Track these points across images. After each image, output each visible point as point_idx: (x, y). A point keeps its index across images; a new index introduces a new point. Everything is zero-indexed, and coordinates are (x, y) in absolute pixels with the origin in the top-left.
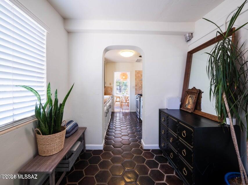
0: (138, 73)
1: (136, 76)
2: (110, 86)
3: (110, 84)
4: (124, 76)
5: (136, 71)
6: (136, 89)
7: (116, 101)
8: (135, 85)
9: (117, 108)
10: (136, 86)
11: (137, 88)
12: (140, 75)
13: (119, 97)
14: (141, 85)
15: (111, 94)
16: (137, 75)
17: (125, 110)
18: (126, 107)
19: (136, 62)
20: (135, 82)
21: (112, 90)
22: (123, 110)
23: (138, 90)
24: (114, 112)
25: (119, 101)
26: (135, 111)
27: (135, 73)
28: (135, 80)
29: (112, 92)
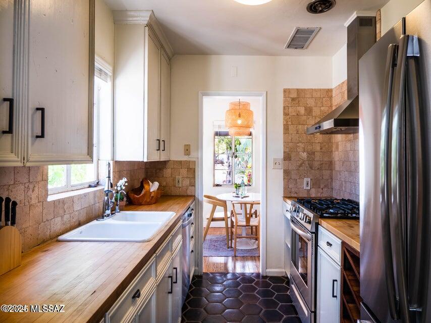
0: (293, 99)
1: (286, 114)
2: (185, 158)
3: (187, 151)
4: (240, 116)
5: (285, 91)
6: (287, 173)
7: (213, 220)
8: (281, 156)
9: (216, 247)
10: (287, 157)
11: (293, 166)
12: (302, 110)
13: (224, 203)
14: (304, 155)
15: (189, 193)
16: (291, 111)
17: (244, 258)
18: (247, 244)
19: (289, 46)
20: (284, 142)
21: (194, 178)
22: (237, 260)
23: (294, 176)
24: (199, 274)
25: (222, 219)
26: (284, 270)
27: (285, 102)
28: (285, 133)
29: (195, 186)
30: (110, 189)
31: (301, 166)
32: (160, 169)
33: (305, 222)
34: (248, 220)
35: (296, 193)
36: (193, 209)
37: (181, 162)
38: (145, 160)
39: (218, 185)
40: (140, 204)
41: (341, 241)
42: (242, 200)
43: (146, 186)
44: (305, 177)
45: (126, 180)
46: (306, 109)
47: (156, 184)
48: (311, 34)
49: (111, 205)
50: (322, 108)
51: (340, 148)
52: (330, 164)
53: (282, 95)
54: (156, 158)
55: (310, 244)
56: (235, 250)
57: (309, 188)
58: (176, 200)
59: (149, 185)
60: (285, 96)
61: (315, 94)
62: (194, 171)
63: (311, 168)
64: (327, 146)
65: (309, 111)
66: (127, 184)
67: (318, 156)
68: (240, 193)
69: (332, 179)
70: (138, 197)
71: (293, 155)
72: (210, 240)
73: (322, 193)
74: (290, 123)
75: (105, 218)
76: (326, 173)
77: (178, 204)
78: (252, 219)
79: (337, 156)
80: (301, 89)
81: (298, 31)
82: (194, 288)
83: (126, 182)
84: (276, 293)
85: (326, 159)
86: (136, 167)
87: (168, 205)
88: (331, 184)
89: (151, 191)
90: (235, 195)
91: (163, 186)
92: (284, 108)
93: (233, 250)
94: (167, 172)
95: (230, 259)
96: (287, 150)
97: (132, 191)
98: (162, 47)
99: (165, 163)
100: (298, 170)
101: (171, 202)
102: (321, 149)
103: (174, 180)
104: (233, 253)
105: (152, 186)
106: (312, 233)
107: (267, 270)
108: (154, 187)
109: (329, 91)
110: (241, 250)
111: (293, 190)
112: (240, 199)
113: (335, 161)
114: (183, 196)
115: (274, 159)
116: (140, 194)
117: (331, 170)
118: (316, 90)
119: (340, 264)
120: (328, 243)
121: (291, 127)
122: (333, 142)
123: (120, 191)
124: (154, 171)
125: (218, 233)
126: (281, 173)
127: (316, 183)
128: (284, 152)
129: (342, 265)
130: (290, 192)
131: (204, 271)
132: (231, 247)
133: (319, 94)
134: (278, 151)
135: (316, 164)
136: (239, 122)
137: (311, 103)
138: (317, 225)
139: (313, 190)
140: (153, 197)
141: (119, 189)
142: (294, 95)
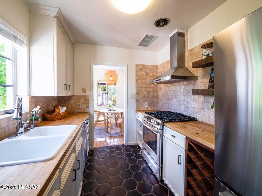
0: (140, 69)
1: (137, 75)
2: (83, 94)
3: (84, 90)
4: (111, 76)
5: (136, 65)
6: (137, 100)
7: (98, 121)
8: (135, 93)
10: (137, 94)
11: (140, 97)
12: (144, 74)
13: (104, 114)
14: (146, 93)
15: (86, 111)
16: (140, 74)
17: (115, 137)
18: (115, 130)
19: (139, 45)
20: (136, 87)
21: (89, 103)
22: (111, 138)
23: (141, 102)
24: (92, 149)
25: (103, 121)
26: (136, 142)
27: (136, 70)
28: (136, 83)
29: (89, 108)
30: (19, 117)
31: (144, 97)
32: (68, 100)
33: (156, 124)
34: (116, 121)
35: (142, 109)
36: (88, 119)
37: (80, 96)
38: (56, 95)
39: (99, 106)
40: (53, 120)
41: (185, 137)
42: (113, 112)
43: (57, 110)
44: (146, 102)
45: (39, 107)
46: (146, 73)
47: (65, 109)
48: (152, 39)
49: (25, 125)
50: (153, 73)
51: (162, 90)
52: (157, 97)
53: (135, 67)
54: (64, 94)
55: (158, 135)
56: (110, 133)
57: (148, 107)
58: (78, 116)
59: (59, 109)
60: (136, 67)
61: (150, 67)
62: (89, 101)
63: (148, 98)
64: (155, 89)
65: (147, 74)
66: (40, 110)
67: (151, 93)
68: (111, 109)
69: (157, 102)
70: (51, 116)
71: (140, 93)
72: (97, 130)
73: (153, 108)
74: (139, 79)
75: (18, 135)
76: (155, 100)
77: (79, 118)
78: (118, 120)
79: (160, 93)
80: (144, 65)
81: (146, 36)
82: (90, 157)
83: (39, 109)
84: (135, 154)
85: (155, 94)
86: (50, 99)
87: (72, 119)
88: (157, 105)
89: (61, 112)
90: (109, 109)
91: (70, 108)
92: (136, 72)
93: (109, 134)
94: (72, 101)
95: (107, 138)
96: (138, 91)
97: (48, 112)
98: (68, 35)
99: (70, 97)
100: (143, 99)
101: (74, 117)
102: (153, 90)
103: (76, 105)
104: (109, 135)
105: (62, 109)
106: (160, 130)
107: (128, 143)
108: (63, 110)
109: (156, 66)
110: (113, 133)
111: (140, 108)
112: (112, 112)
113: (159, 96)
114: (82, 113)
115: (131, 94)
116: (53, 115)
117: (157, 99)
118: (150, 66)
119: (185, 148)
120: (172, 135)
121: (139, 81)
122: (158, 87)
123: (34, 114)
124: (64, 101)
125: (100, 126)
126: (135, 101)
127: (151, 104)
128: (136, 91)
129: (186, 149)
130: (139, 109)
131: (95, 146)
132: (108, 132)
133: (152, 67)
134: (133, 91)
135: (151, 96)
136: (111, 79)
137: (148, 71)
138: (163, 126)
139: (149, 107)
140: (62, 116)
141: (34, 113)
142: (141, 67)
